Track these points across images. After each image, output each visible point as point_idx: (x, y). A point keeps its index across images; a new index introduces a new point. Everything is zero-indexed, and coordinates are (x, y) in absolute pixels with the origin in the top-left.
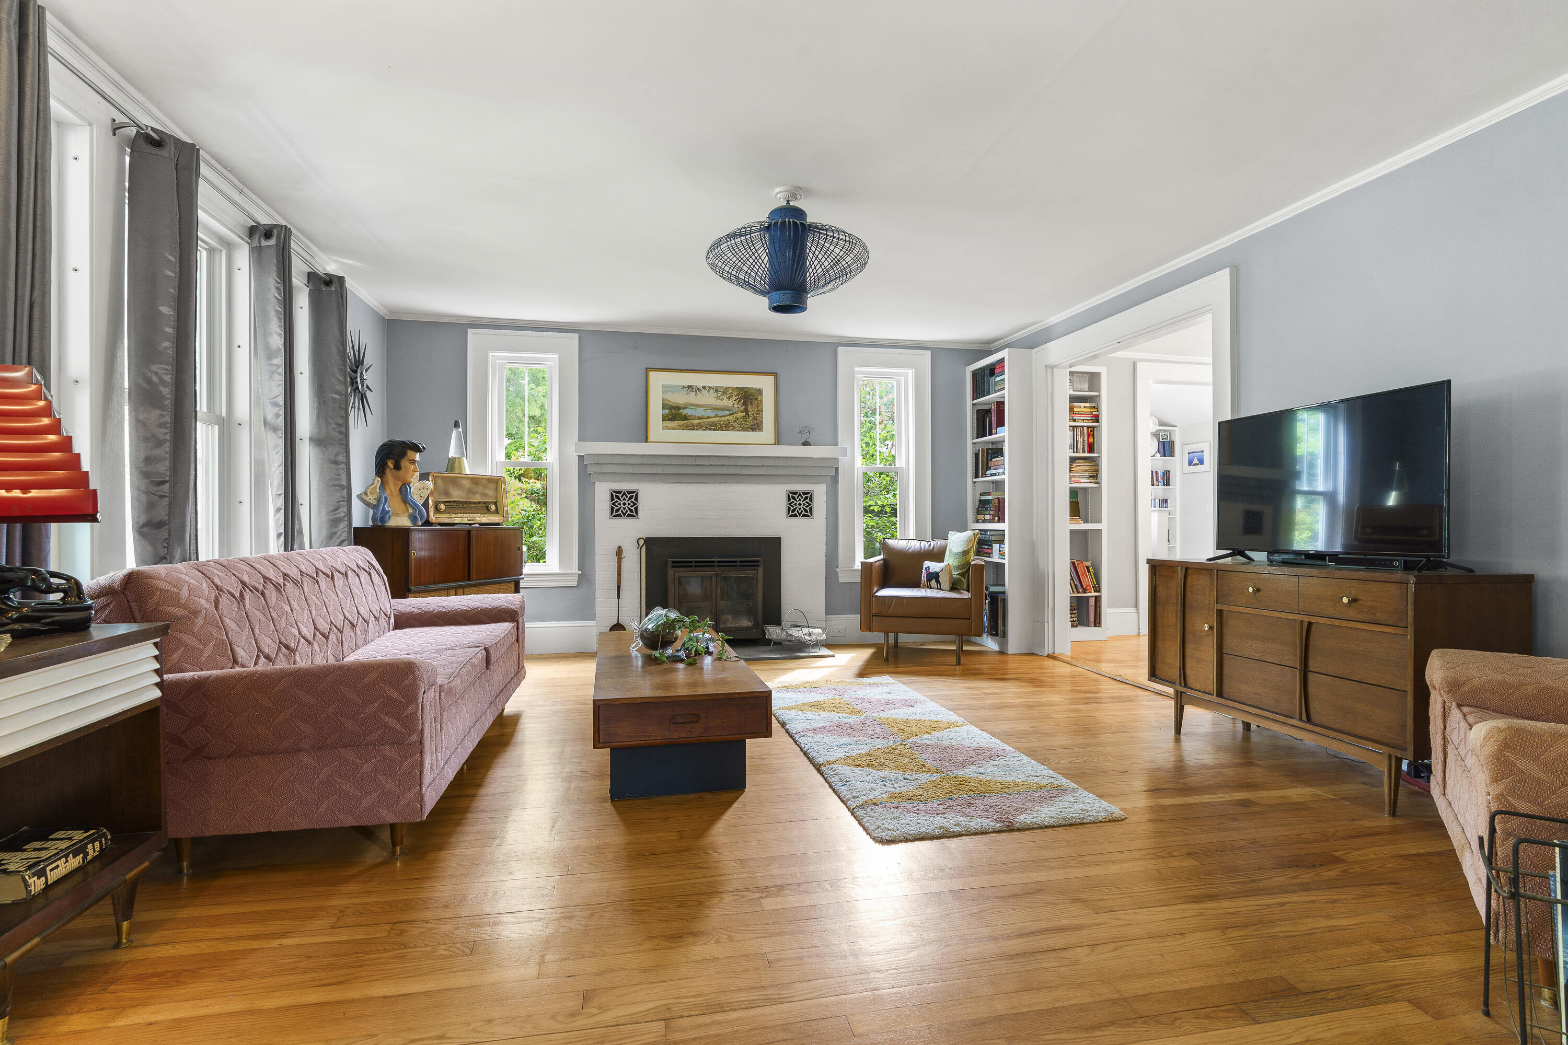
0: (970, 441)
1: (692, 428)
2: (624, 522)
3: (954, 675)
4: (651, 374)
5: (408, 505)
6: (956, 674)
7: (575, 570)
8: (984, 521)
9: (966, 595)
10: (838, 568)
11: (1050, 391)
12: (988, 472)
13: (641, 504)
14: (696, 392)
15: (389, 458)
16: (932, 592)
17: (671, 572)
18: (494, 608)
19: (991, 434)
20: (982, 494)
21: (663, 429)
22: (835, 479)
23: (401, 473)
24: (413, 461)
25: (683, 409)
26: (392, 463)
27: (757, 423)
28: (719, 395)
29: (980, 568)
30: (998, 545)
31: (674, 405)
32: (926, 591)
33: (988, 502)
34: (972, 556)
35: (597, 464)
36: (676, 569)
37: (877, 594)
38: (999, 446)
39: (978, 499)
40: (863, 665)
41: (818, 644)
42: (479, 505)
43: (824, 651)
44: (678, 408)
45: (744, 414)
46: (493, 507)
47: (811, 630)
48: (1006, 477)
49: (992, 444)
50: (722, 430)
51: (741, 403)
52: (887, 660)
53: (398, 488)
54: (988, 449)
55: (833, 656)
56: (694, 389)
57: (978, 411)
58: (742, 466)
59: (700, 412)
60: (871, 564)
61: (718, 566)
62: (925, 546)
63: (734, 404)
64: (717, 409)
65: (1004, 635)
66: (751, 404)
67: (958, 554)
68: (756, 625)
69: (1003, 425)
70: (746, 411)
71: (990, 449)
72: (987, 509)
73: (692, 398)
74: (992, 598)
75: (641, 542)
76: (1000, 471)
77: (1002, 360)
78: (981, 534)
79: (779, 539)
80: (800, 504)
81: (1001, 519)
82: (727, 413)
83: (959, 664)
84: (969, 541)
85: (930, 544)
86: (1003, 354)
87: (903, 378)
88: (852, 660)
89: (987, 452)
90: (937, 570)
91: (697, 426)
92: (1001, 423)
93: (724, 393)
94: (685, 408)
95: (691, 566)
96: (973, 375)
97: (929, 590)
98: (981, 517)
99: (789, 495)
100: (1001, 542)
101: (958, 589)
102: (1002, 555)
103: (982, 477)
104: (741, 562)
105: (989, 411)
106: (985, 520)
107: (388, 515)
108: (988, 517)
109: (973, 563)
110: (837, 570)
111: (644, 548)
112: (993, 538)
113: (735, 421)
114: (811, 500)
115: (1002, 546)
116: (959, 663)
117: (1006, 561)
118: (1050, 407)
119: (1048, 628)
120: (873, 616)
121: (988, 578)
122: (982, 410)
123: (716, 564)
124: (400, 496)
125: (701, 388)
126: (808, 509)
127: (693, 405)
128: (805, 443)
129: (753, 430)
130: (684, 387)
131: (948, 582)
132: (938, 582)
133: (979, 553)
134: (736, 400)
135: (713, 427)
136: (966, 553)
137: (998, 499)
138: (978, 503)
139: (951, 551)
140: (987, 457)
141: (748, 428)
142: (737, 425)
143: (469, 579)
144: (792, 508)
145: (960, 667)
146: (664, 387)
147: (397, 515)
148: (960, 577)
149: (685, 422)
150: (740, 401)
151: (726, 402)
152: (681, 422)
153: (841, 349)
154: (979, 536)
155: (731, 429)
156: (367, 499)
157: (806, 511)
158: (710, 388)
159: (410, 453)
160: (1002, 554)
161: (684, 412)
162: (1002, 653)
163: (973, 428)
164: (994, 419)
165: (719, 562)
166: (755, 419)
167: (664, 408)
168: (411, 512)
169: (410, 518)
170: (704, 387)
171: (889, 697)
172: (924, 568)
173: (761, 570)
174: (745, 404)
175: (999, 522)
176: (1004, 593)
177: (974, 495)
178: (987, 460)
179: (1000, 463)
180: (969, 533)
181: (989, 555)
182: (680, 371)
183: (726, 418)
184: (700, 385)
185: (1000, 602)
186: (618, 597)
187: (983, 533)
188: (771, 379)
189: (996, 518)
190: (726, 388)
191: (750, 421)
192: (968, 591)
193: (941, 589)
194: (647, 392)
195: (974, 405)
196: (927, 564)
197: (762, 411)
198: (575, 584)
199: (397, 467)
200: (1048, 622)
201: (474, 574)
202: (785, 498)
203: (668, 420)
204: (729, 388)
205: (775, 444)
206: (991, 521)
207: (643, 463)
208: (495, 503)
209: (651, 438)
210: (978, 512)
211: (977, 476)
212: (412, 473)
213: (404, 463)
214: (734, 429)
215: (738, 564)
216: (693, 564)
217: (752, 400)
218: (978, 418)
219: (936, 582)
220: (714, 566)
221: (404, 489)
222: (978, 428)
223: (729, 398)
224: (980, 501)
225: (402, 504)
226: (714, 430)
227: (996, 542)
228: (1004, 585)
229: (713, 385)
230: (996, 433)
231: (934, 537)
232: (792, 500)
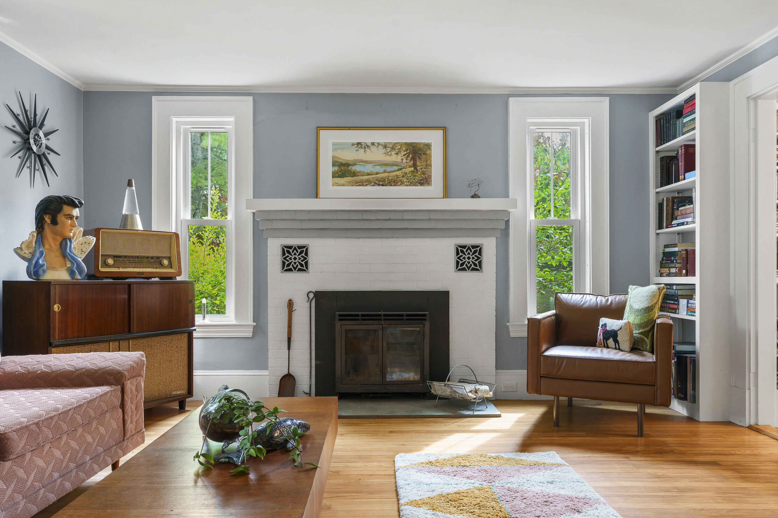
0: (652, 190)
1: (361, 184)
2: (295, 276)
3: (635, 453)
4: (322, 132)
5: (66, 259)
6: (638, 452)
7: (250, 322)
8: (669, 275)
9: (650, 358)
10: (508, 322)
11: (752, 126)
12: (675, 222)
13: (311, 259)
14: (365, 148)
15: (46, 213)
16: (609, 352)
17: (338, 324)
18: (100, 369)
19: (677, 180)
20: (666, 246)
21: (333, 185)
22: (506, 232)
23: (58, 228)
24: (71, 217)
25: (352, 165)
26: (49, 218)
27: (426, 178)
28: (388, 151)
29: (667, 328)
30: (686, 300)
31: (344, 162)
32: (602, 351)
33: (673, 254)
34: (657, 312)
35: (268, 220)
36: (343, 322)
37: (547, 353)
38: (687, 194)
39: (661, 251)
40: (529, 431)
41: (485, 401)
42: (152, 260)
43: (491, 410)
44: (347, 165)
45: (412, 169)
46: (166, 262)
47: (478, 387)
48: (697, 226)
49: (678, 193)
50: (391, 185)
51: (409, 158)
52: (557, 424)
53: (58, 243)
54: (673, 198)
55: (499, 416)
56: (363, 146)
57: (662, 159)
58: (409, 220)
59: (369, 168)
60: (539, 321)
61: (385, 319)
62: (601, 301)
63: (402, 160)
64: (386, 165)
65: (695, 400)
66: (420, 159)
67: (638, 311)
68: (423, 379)
69: (694, 169)
70: (415, 166)
71: (676, 198)
72: (672, 262)
73: (361, 155)
74: (679, 358)
75: (311, 296)
76: (689, 220)
77: (693, 97)
78: (667, 288)
79: (447, 293)
80: (469, 258)
81: (691, 272)
82: (396, 168)
83: (642, 436)
84: (653, 296)
85: (608, 300)
86: (695, 89)
87: (578, 128)
88: (519, 422)
89: (673, 203)
90: (615, 328)
91: (366, 181)
92: (691, 167)
93: (393, 149)
94: (355, 164)
95: (358, 320)
96: (657, 121)
97: (605, 350)
98: (666, 270)
99: (457, 249)
100: (690, 297)
101: (639, 350)
102: (691, 312)
103: (667, 227)
104: (407, 315)
105: (675, 158)
106: (670, 273)
107: (42, 269)
108: (673, 270)
109: (659, 321)
110: (508, 324)
111: (313, 302)
112: (680, 293)
113: (403, 177)
114: (480, 253)
115: (691, 301)
116: (641, 434)
117: (697, 318)
118: (752, 145)
119: (749, 396)
120: (541, 377)
121: (676, 335)
122: (667, 157)
123: (382, 318)
124: (60, 250)
125: (370, 145)
126: (477, 262)
127: (362, 161)
128: (475, 196)
129: (422, 184)
130: (353, 144)
131: (628, 342)
132: (616, 341)
133: (662, 309)
134: (405, 155)
135: (382, 182)
136: (649, 309)
137: (686, 250)
138: (661, 256)
139: (631, 307)
140: (673, 206)
141: (417, 182)
142: (405, 180)
143: (129, 332)
144: (461, 262)
145: (643, 439)
146: (334, 144)
147: (53, 269)
148: (642, 336)
149: (354, 178)
150: (408, 156)
151: (395, 158)
152: (349, 179)
153: (511, 100)
154: (664, 290)
155: (399, 184)
156: (22, 253)
157: (475, 265)
158: (379, 144)
159: (66, 209)
160: (691, 310)
161: (353, 168)
162: (691, 419)
163: (657, 176)
164: (682, 164)
165: (385, 315)
166: (424, 173)
167: (334, 165)
168: (68, 266)
169: (68, 272)
170: (373, 144)
171: (552, 490)
172: (600, 326)
173: (427, 324)
174: (413, 159)
175: (687, 275)
176: (694, 352)
177: (657, 247)
178: (673, 209)
179: (688, 211)
180: (652, 288)
181: (675, 310)
182: (349, 128)
183: (394, 174)
184: (369, 141)
185: (689, 363)
186: (289, 348)
187: (668, 287)
188: (440, 133)
189: (684, 271)
190: (395, 144)
191: (419, 176)
192: (652, 352)
193: (619, 349)
194: (317, 150)
195: (657, 152)
196: (603, 321)
197: (431, 165)
198: (250, 335)
199: (54, 222)
200: (749, 389)
201: (134, 326)
202: (453, 252)
203: (338, 177)
204: (398, 143)
205: (444, 198)
206: (676, 275)
207: (311, 218)
208: (169, 258)
209: (321, 194)
210: (662, 265)
211: (660, 227)
212: (70, 228)
213: (60, 218)
214: (402, 183)
215: (405, 317)
216: (360, 318)
217: (420, 154)
218: (662, 166)
219: (614, 341)
220: (380, 320)
221: (64, 243)
222: (662, 177)
223: (397, 154)
224: (665, 254)
225: (61, 259)
226: (383, 185)
227: (683, 297)
228: (694, 344)
229: (382, 141)
230: (684, 179)
231: (612, 292)
232: (461, 254)
